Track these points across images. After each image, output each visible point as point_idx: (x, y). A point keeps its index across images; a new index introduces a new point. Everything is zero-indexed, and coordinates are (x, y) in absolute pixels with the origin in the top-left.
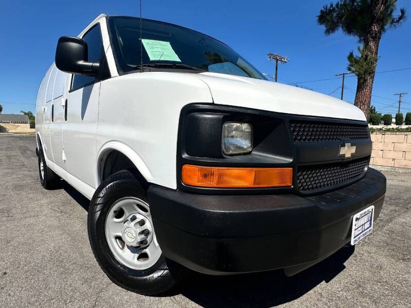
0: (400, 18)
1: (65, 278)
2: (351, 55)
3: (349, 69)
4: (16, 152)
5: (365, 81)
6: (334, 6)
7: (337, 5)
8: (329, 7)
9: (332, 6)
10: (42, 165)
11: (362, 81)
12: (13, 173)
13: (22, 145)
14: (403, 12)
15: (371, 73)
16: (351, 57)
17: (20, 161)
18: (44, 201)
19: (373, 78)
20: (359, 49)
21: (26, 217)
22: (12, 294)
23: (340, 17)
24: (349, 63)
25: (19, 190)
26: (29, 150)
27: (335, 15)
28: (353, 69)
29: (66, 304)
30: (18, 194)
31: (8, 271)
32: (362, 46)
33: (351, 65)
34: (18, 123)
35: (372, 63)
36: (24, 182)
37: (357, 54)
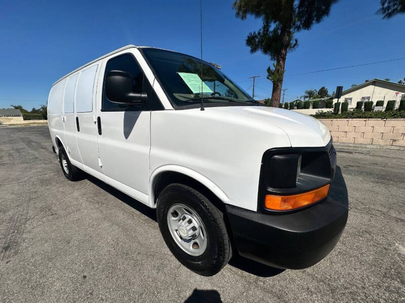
0: (295, 45)
1: (140, 270)
2: (269, 68)
3: (268, 78)
4: (21, 145)
5: (278, 86)
6: (256, 33)
7: (259, 33)
8: (253, 34)
9: (255, 33)
10: (64, 162)
11: (276, 86)
12: (31, 168)
13: (22, 136)
14: (296, 41)
15: (280, 80)
16: (269, 70)
17: (30, 154)
18: (76, 194)
19: (281, 84)
20: (274, 65)
21: (69, 213)
22: (104, 297)
23: (261, 42)
24: (268, 74)
25: (47, 185)
26: (33, 142)
27: (257, 40)
28: (270, 78)
29: (156, 296)
30: (48, 189)
31: (85, 274)
32: (275, 63)
33: (269, 76)
34: (10, 116)
35: (282, 75)
36: (47, 176)
37: (273, 68)
